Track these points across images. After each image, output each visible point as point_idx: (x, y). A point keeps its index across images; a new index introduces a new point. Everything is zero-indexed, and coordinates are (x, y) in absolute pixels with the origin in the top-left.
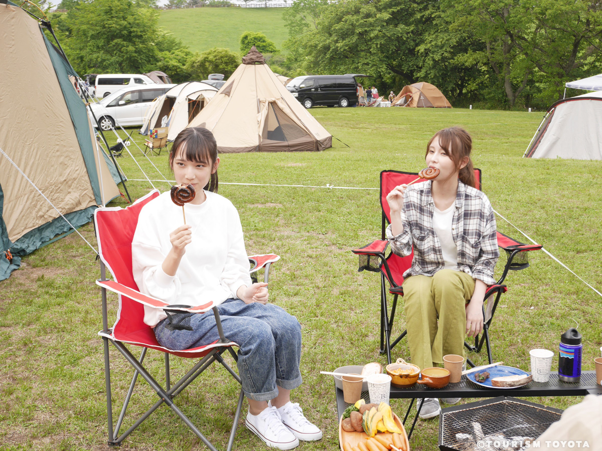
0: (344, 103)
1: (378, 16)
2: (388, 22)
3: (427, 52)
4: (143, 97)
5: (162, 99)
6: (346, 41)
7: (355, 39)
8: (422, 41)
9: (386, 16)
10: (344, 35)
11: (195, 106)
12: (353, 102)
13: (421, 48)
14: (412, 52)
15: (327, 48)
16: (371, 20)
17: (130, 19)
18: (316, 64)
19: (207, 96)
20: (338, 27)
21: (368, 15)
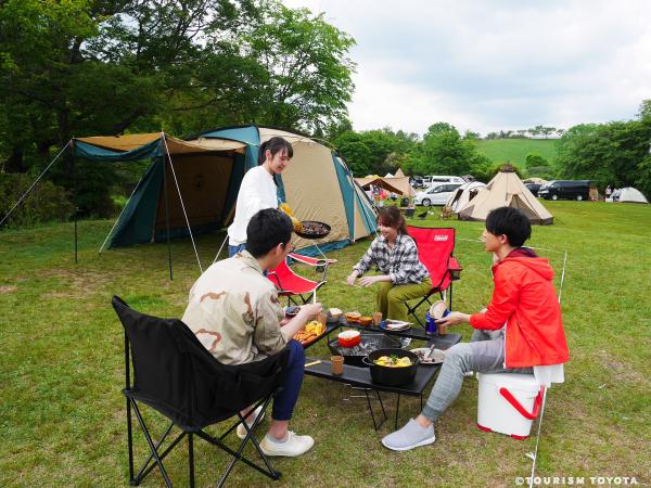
0: (580, 198)
1: (612, 144)
2: (618, 148)
3: (645, 167)
4: (448, 189)
5: (457, 190)
6: (588, 160)
7: (594, 158)
8: (642, 161)
9: (617, 144)
10: (587, 156)
11: (473, 195)
12: (586, 198)
13: (641, 165)
14: (635, 167)
15: (573, 164)
16: (606, 147)
17: (456, 146)
18: (566, 173)
19: (479, 189)
20: (583, 151)
21: (605, 144)
